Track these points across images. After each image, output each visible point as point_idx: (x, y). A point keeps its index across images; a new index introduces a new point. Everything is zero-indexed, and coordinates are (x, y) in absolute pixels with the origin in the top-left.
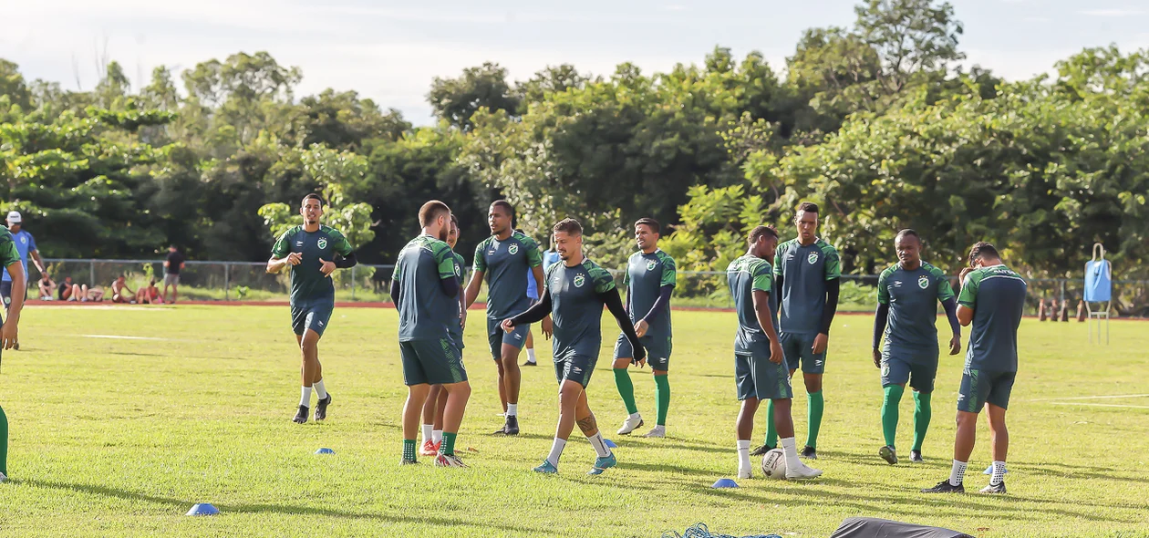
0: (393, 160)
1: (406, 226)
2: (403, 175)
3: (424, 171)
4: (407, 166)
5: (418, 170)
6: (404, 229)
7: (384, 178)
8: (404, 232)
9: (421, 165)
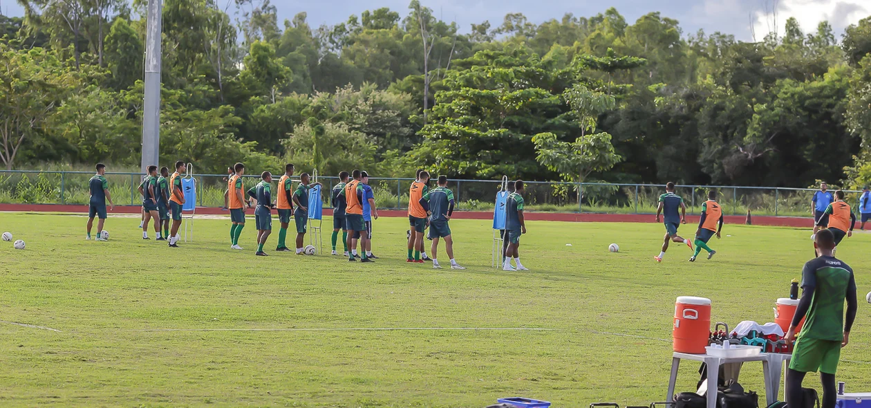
0: (796, 96)
1: (807, 150)
2: (805, 109)
3: (824, 105)
4: (807, 102)
5: (819, 105)
6: (806, 152)
7: (788, 109)
8: (807, 155)
9: (821, 101)
